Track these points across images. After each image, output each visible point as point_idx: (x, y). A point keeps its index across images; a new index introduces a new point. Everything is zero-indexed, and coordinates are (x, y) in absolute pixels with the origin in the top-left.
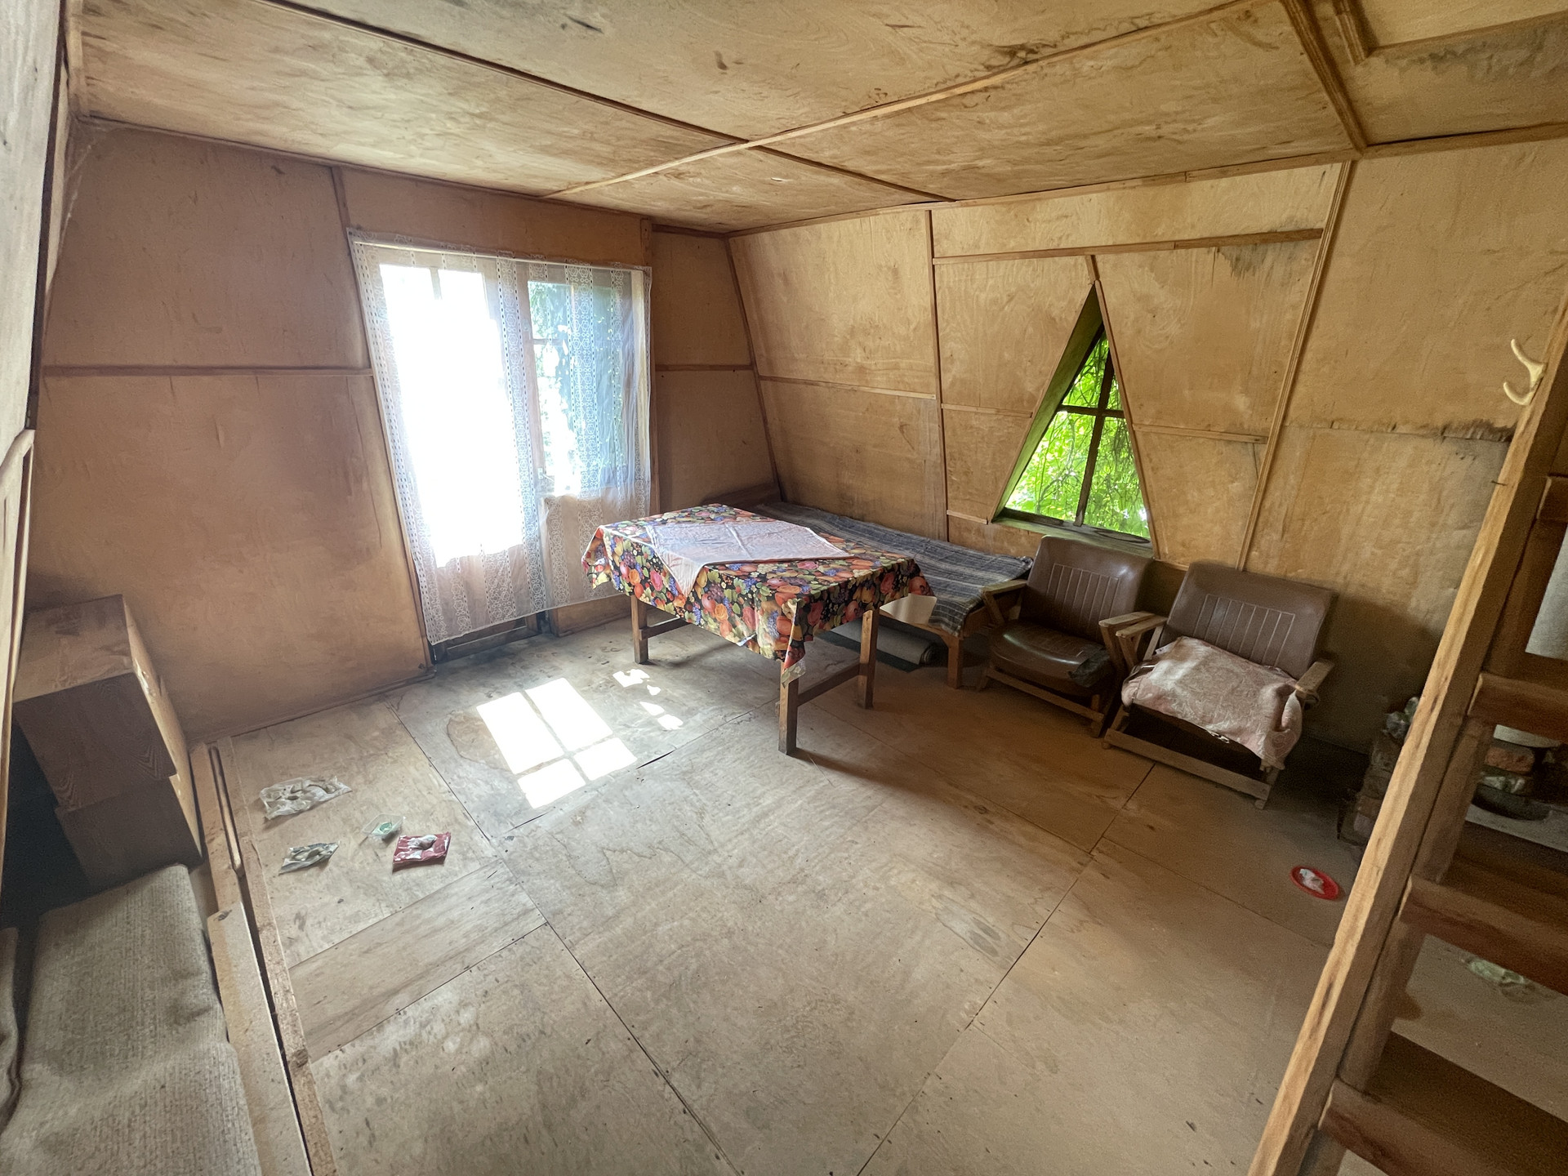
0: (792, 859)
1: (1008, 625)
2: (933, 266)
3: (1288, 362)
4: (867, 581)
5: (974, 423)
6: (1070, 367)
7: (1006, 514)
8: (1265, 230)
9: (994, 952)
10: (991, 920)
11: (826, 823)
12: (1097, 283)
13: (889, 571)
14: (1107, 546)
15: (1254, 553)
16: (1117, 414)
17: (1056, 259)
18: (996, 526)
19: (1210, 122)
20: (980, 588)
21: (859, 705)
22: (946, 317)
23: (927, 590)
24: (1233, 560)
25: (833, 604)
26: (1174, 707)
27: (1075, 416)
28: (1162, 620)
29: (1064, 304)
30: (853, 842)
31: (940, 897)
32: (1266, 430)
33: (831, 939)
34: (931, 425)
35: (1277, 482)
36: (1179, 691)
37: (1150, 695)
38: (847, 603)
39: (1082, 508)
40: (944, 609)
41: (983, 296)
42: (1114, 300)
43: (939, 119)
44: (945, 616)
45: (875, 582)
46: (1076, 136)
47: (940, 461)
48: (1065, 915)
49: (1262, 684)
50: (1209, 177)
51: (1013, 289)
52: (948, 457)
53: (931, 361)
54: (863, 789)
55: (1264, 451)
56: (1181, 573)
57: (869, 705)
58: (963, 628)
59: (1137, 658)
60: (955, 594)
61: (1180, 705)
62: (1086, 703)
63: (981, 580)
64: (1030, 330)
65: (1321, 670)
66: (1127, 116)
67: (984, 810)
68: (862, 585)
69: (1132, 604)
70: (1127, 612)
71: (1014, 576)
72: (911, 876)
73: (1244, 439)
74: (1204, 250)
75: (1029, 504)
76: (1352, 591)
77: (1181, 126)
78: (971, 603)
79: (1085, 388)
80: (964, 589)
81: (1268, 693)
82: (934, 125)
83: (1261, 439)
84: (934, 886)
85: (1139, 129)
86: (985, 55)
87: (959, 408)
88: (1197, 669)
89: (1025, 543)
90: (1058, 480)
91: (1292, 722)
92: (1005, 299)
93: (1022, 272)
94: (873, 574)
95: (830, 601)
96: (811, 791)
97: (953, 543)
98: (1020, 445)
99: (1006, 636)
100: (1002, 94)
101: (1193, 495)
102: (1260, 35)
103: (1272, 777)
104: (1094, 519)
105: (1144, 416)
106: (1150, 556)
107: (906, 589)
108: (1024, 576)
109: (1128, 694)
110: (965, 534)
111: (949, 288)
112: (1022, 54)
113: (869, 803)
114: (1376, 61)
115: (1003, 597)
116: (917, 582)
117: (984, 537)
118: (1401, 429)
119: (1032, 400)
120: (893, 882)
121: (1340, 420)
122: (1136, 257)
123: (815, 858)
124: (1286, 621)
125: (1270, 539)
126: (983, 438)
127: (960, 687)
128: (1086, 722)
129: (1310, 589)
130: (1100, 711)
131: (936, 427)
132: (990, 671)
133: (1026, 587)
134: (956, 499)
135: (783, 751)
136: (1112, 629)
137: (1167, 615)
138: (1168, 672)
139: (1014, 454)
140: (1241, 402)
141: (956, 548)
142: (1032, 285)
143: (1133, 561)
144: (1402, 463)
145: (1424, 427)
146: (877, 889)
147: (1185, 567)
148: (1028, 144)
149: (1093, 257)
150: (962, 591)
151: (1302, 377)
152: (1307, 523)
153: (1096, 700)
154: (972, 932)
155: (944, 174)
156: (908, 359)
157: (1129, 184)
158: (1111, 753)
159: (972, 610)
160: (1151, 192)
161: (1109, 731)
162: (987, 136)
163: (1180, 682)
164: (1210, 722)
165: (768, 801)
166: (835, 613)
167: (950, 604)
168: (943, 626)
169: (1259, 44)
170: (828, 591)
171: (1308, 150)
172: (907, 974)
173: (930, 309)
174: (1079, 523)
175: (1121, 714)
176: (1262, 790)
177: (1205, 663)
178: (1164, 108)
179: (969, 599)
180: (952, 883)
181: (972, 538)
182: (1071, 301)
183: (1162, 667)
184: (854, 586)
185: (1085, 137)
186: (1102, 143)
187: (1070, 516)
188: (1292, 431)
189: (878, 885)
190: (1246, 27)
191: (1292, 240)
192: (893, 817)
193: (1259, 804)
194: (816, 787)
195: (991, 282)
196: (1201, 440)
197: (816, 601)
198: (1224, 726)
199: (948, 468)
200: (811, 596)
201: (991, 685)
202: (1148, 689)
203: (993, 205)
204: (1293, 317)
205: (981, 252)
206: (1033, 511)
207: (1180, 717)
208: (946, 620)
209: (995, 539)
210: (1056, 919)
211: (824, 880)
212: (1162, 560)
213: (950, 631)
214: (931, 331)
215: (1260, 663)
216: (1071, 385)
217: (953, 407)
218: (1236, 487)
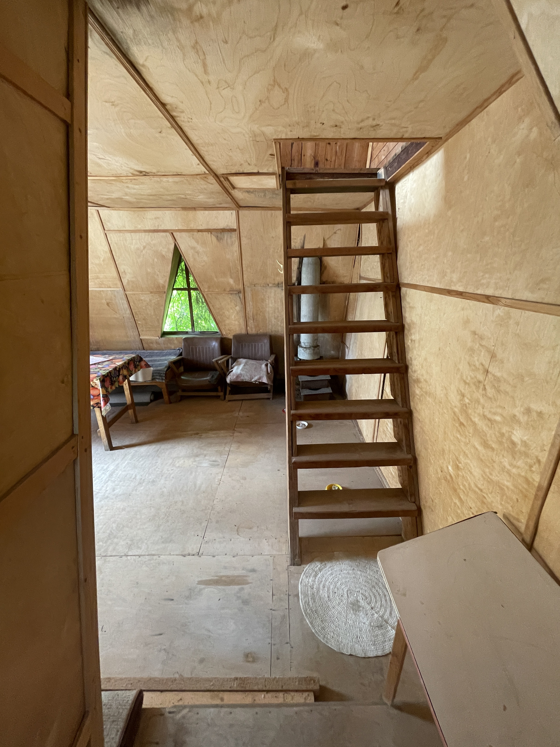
0: (135, 478)
1: (182, 374)
2: (106, 234)
3: (239, 268)
4: (124, 366)
5: (142, 298)
6: (174, 274)
7: (164, 334)
8: (222, 228)
9: (218, 465)
10: (214, 459)
11: (142, 463)
12: (176, 242)
13: (131, 361)
14: (205, 336)
15: (248, 328)
16: (194, 289)
17: (159, 233)
18: (163, 339)
19: (199, 197)
20: (166, 363)
21: (132, 423)
22: (118, 254)
23: (147, 366)
24: (243, 332)
25: (113, 378)
26: (242, 378)
27: (179, 291)
28: (230, 356)
29: (166, 250)
30: (156, 462)
31: (195, 461)
32: (240, 289)
33: (165, 490)
34: (122, 301)
35: (247, 304)
36: (242, 372)
37: (235, 377)
38: (119, 376)
39: (193, 325)
40: (155, 373)
41: (132, 247)
42: (183, 248)
43: (111, 184)
44: (157, 376)
45: (126, 365)
46: (161, 195)
47: (131, 316)
48: (234, 447)
49: (261, 364)
50: (202, 210)
51: (145, 244)
52: (134, 314)
53: (115, 274)
54: (151, 447)
55: (241, 295)
56: (231, 339)
57: (137, 422)
58: (166, 378)
59: (226, 369)
60: (157, 367)
61: (243, 376)
62: (216, 390)
63: (166, 360)
64: (156, 260)
65: (273, 357)
66: (176, 192)
67: (197, 434)
68: (122, 368)
69: (220, 354)
70: (219, 356)
71: (177, 355)
72: (182, 461)
73: (235, 292)
74: (207, 233)
75: (172, 328)
76: (273, 333)
77: (193, 197)
78: (165, 368)
79: (180, 282)
80: (160, 364)
81: (263, 366)
82: (109, 185)
83: (239, 292)
84: (192, 460)
85: (180, 196)
86: (132, 171)
87: (134, 293)
88: (244, 365)
89: (177, 342)
90: (180, 317)
91: (270, 371)
92: (142, 248)
93: (147, 237)
94: (125, 363)
95: (112, 376)
96: (130, 457)
97: (147, 350)
98: (164, 305)
99: (182, 377)
100: (135, 181)
101: (227, 313)
102: (209, 181)
103: (272, 391)
104: (197, 330)
105: (204, 288)
106: (219, 336)
107: (139, 367)
108: (181, 354)
109: (228, 380)
110: (151, 345)
111: (116, 243)
112: (144, 173)
113: (156, 449)
114: (235, 190)
115: (175, 363)
116: (143, 364)
117: (159, 344)
118: (270, 285)
119: (164, 287)
120: (177, 465)
121: (256, 284)
122: (187, 234)
123: (144, 474)
124: (261, 345)
125: (251, 322)
126: (147, 304)
127: (170, 403)
128: (218, 397)
129: (264, 335)
130: (222, 391)
131: (125, 302)
132: (180, 393)
133: (182, 359)
134: (143, 331)
135: (107, 450)
136: (217, 361)
137: (231, 354)
138: (237, 369)
139: (162, 308)
140: (231, 281)
141: (148, 351)
142: (152, 243)
143: (216, 339)
144: (273, 295)
145: (274, 284)
146: (172, 470)
147: (231, 337)
148: (144, 195)
149: (172, 233)
150: (160, 365)
151: (244, 272)
152: (258, 316)
153: (219, 388)
154: (209, 464)
155: (107, 199)
156: (103, 273)
157: (177, 209)
158: (229, 403)
159: (167, 370)
160: (185, 212)
161: (227, 396)
162: (129, 191)
163: (242, 370)
164: (252, 379)
165: (112, 468)
166: (115, 382)
167: (158, 370)
168: (157, 380)
169: (209, 183)
170: (110, 372)
171: (226, 206)
172: (195, 485)
173: (109, 252)
174: (193, 331)
175: (229, 389)
176: (270, 395)
177: (246, 364)
178: (187, 192)
179: (164, 367)
180: (197, 456)
181: (155, 346)
182: (168, 249)
183: (235, 368)
184: (119, 368)
185: (163, 195)
186: (169, 198)
187: (189, 330)
188: (246, 288)
189: (172, 468)
190: (205, 179)
191: (230, 231)
192: (167, 449)
193: (271, 399)
194: (130, 455)
195: (134, 241)
196: (224, 295)
197: (106, 377)
198: (256, 378)
199: (135, 318)
200: (103, 376)
201: (182, 398)
202: (233, 375)
203: (127, 211)
204: (237, 254)
205: (127, 229)
206: (175, 330)
207: (244, 380)
208: (158, 377)
209: (164, 344)
210: (232, 449)
211: (152, 477)
212: (224, 337)
213: (161, 381)
214: (112, 262)
215: (259, 360)
216: (175, 281)
217: (130, 293)
218: (238, 308)
